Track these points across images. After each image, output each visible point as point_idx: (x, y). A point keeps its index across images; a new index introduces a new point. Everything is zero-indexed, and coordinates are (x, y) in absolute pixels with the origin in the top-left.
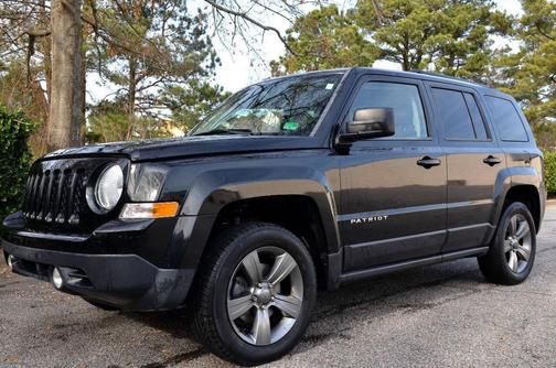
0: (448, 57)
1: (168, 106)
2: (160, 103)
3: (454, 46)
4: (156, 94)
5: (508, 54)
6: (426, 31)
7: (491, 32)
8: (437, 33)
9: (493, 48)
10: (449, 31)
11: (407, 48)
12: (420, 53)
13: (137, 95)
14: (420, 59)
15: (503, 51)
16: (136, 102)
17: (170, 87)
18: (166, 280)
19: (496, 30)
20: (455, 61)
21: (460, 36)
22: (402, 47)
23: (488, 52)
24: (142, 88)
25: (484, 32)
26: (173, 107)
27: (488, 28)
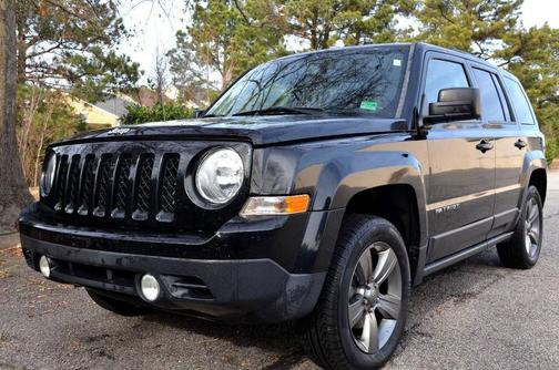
0: (354, 35)
1: (65, 76)
2: (56, 71)
3: (362, 23)
4: (50, 62)
5: (411, 35)
6: (336, 7)
7: (396, 12)
8: (346, 9)
9: (397, 27)
10: (358, 8)
11: (315, 24)
12: (328, 29)
13: (28, 62)
14: (327, 36)
15: (406, 31)
16: (27, 70)
17: (68, 54)
18: (298, 286)
19: (400, 10)
20: (362, 39)
21: (367, 14)
22: (311, 22)
23: (393, 32)
24: (34, 54)
25: (390, 12)
26: (71, 77)
27: (393, 7)
